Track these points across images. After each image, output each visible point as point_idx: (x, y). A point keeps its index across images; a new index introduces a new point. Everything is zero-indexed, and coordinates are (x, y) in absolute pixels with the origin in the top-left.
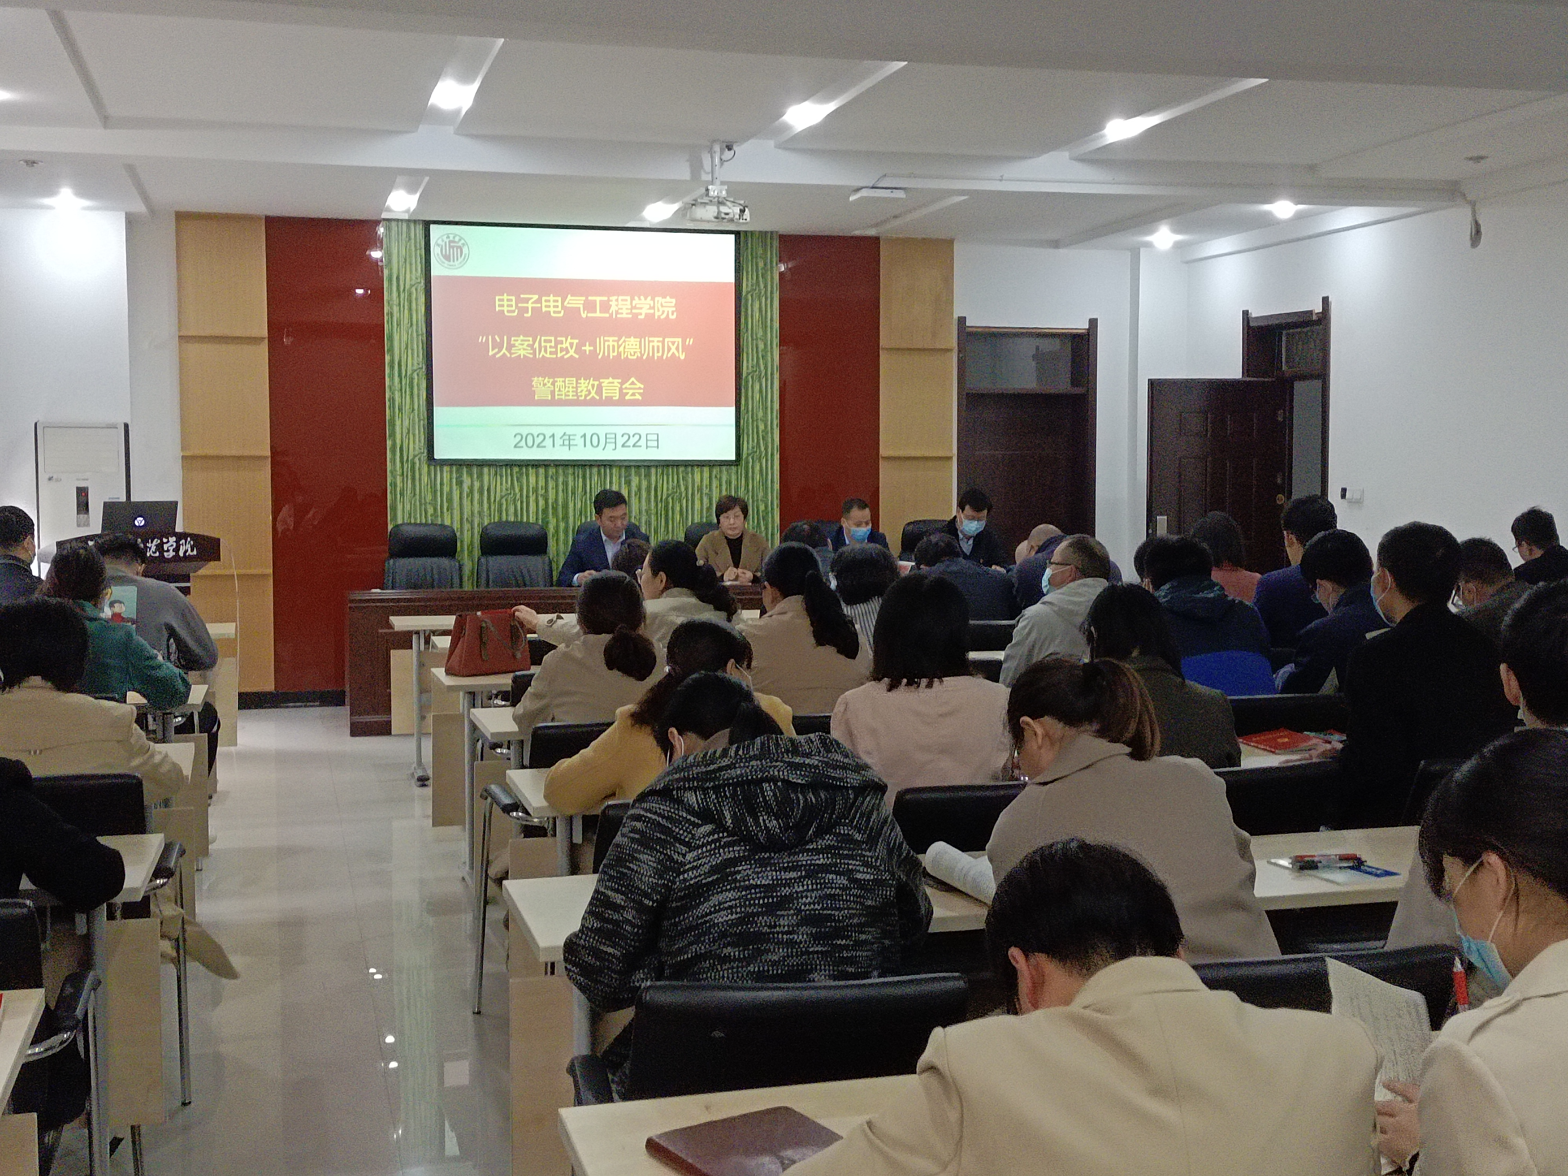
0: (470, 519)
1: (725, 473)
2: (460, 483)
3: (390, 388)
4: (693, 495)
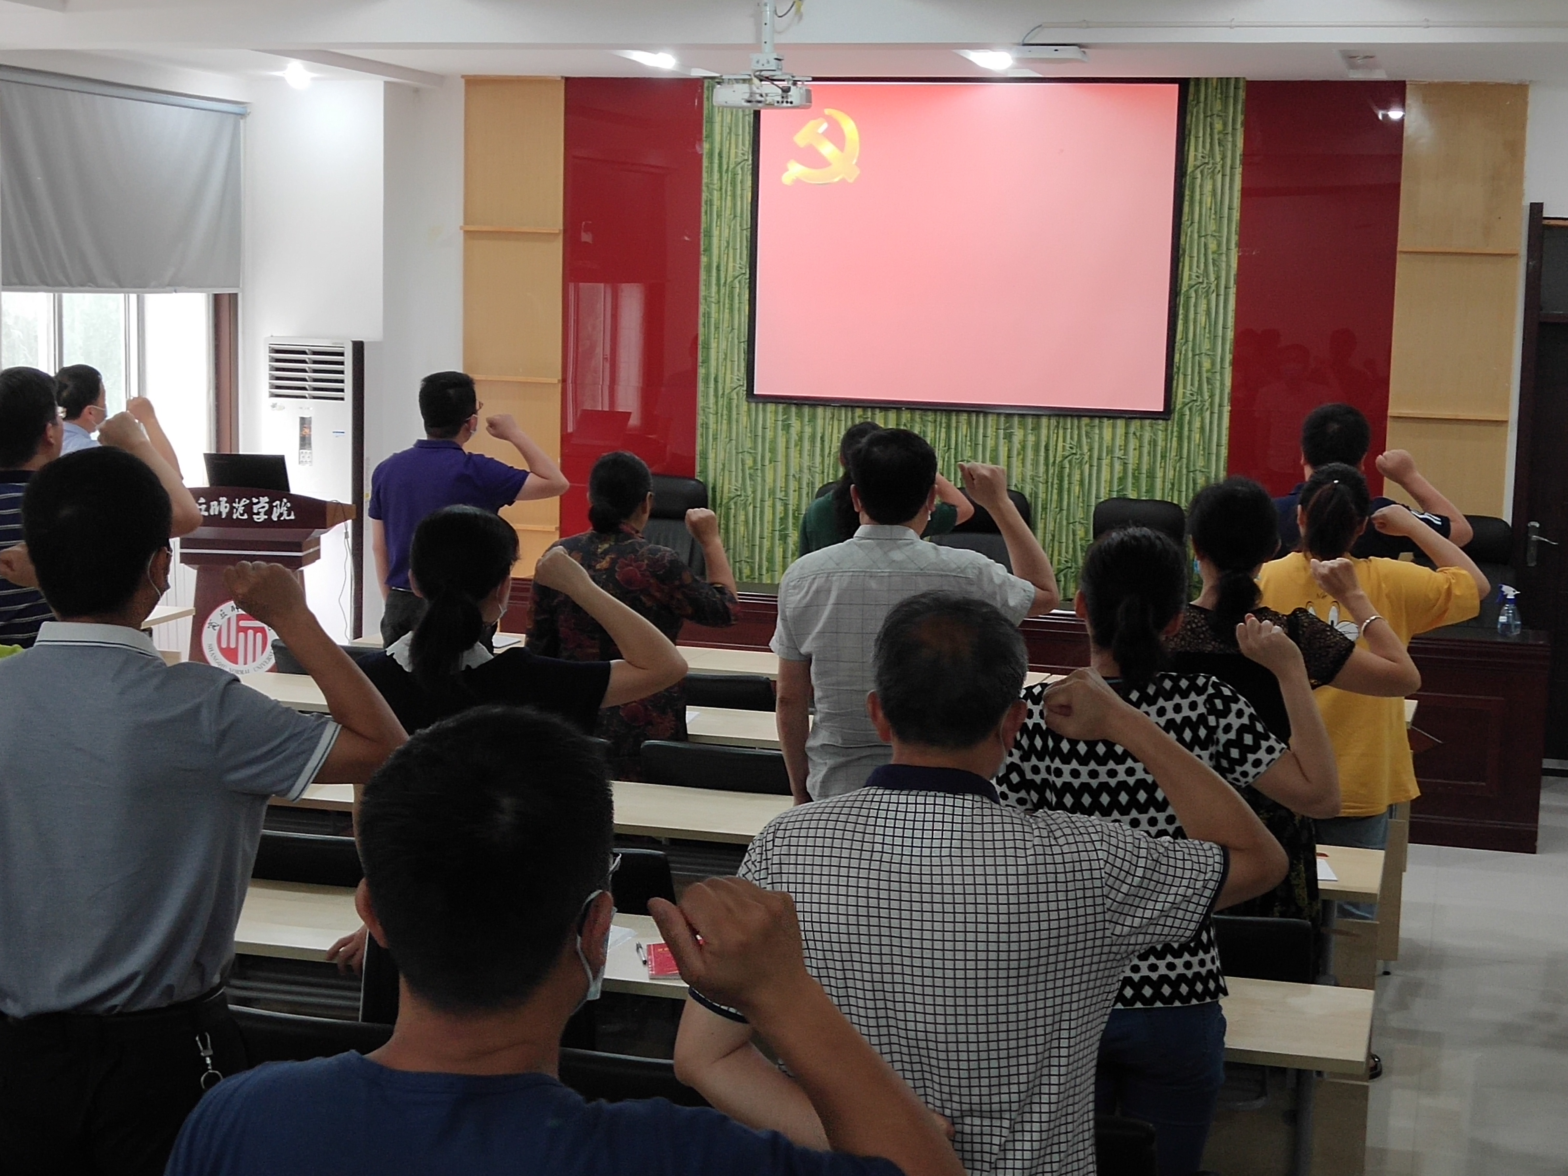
0: (797, 476)
1: (1148, 428)
2: (787, 427)
3: (706, 299)
4: (1100, 459)
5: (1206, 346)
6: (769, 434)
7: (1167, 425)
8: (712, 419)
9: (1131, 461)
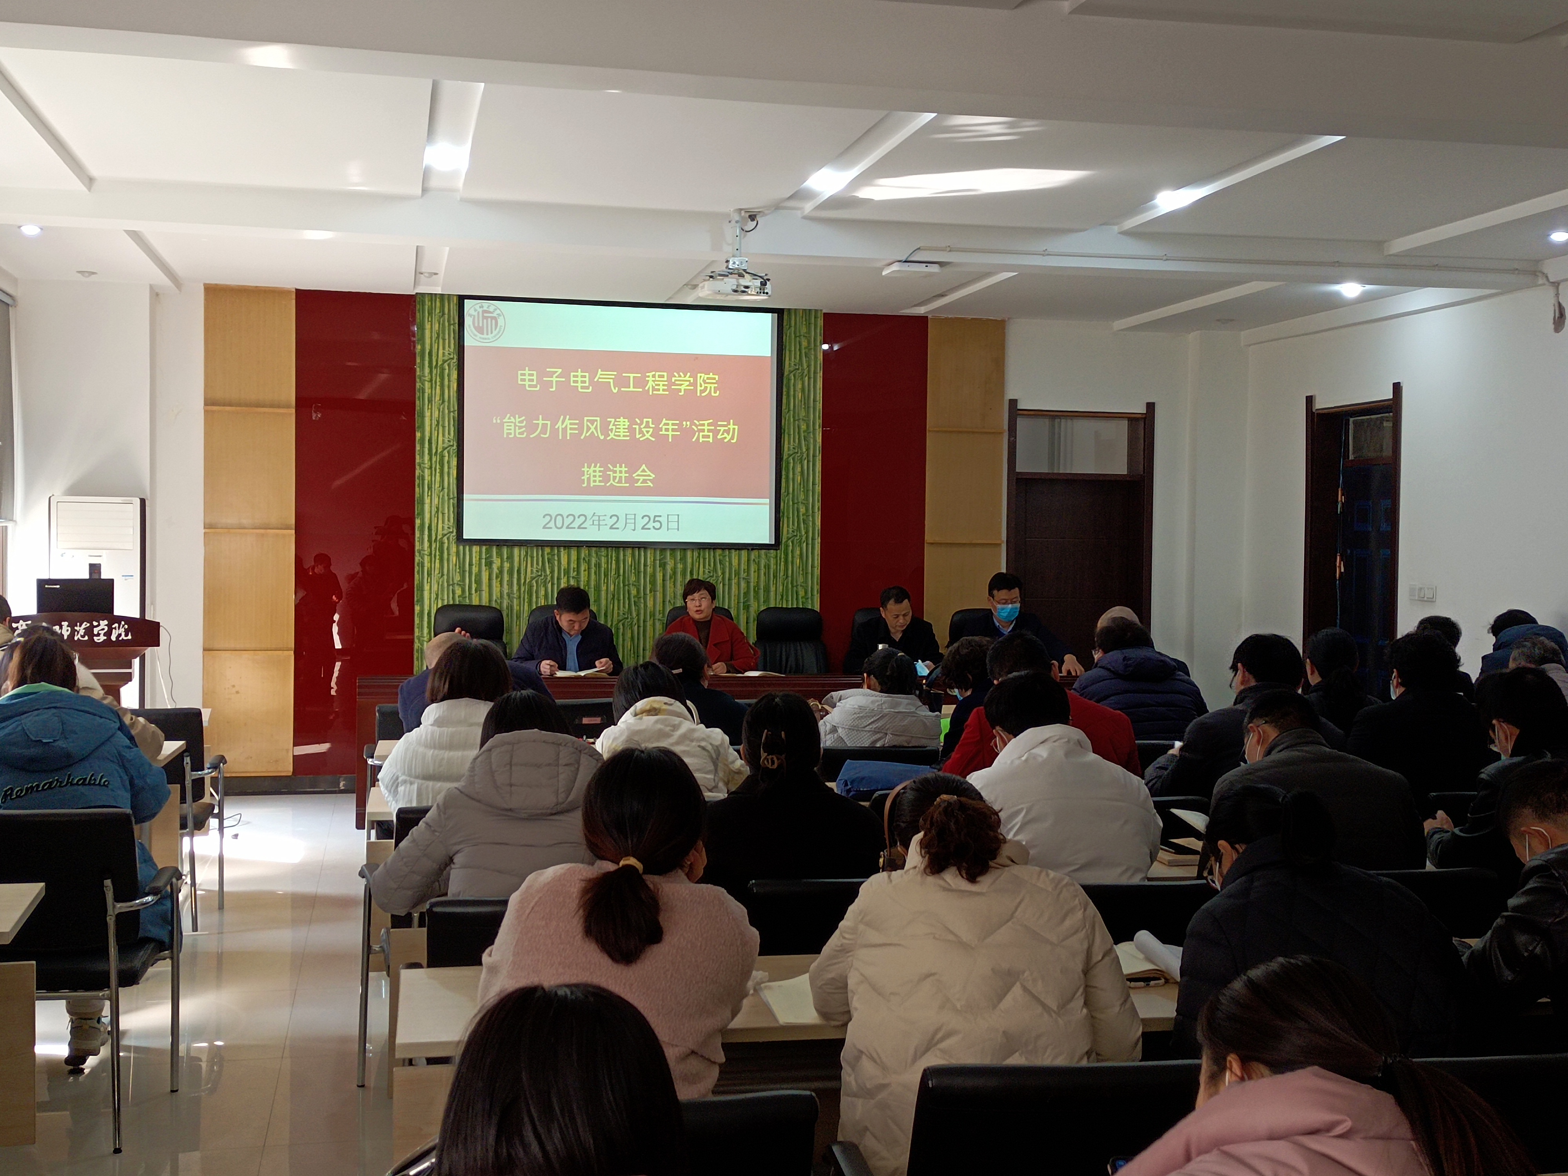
2: (489, 564)
3: (420, 466)
4: (730, 579)
5: (802, 497)
6: (475, 569)
7: (777, 553)
8: (426, 559)
9: (752, 580)
